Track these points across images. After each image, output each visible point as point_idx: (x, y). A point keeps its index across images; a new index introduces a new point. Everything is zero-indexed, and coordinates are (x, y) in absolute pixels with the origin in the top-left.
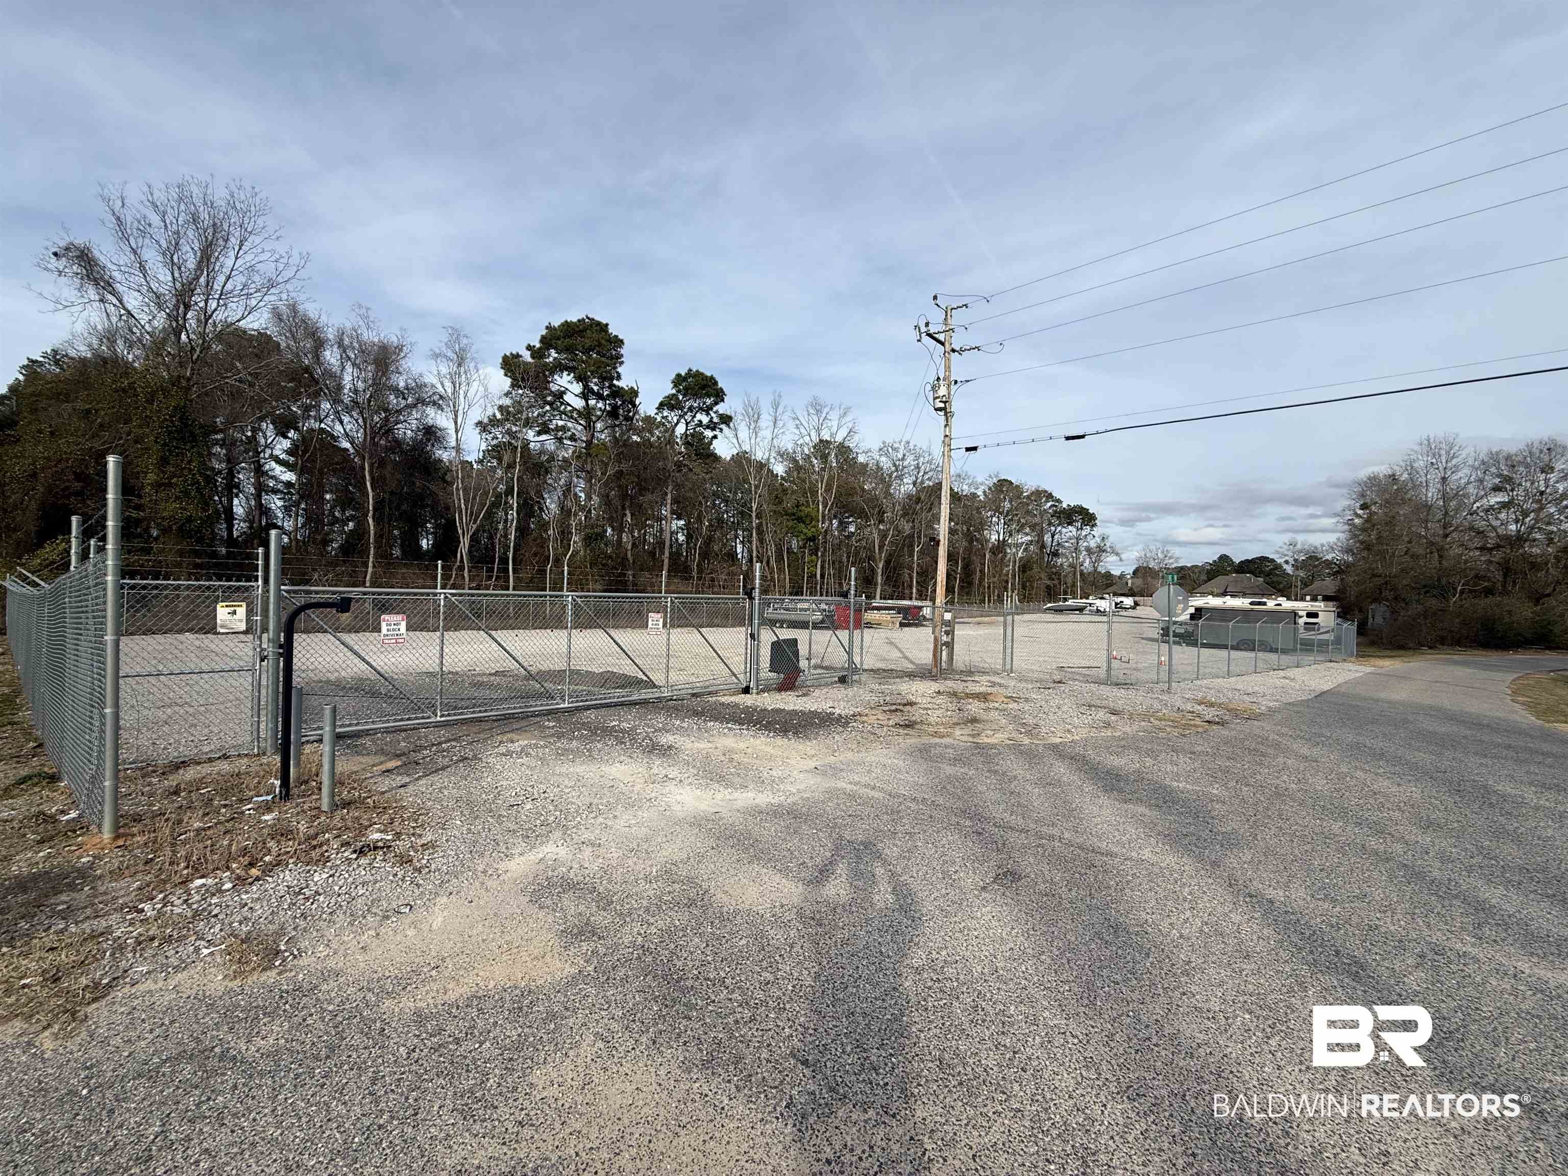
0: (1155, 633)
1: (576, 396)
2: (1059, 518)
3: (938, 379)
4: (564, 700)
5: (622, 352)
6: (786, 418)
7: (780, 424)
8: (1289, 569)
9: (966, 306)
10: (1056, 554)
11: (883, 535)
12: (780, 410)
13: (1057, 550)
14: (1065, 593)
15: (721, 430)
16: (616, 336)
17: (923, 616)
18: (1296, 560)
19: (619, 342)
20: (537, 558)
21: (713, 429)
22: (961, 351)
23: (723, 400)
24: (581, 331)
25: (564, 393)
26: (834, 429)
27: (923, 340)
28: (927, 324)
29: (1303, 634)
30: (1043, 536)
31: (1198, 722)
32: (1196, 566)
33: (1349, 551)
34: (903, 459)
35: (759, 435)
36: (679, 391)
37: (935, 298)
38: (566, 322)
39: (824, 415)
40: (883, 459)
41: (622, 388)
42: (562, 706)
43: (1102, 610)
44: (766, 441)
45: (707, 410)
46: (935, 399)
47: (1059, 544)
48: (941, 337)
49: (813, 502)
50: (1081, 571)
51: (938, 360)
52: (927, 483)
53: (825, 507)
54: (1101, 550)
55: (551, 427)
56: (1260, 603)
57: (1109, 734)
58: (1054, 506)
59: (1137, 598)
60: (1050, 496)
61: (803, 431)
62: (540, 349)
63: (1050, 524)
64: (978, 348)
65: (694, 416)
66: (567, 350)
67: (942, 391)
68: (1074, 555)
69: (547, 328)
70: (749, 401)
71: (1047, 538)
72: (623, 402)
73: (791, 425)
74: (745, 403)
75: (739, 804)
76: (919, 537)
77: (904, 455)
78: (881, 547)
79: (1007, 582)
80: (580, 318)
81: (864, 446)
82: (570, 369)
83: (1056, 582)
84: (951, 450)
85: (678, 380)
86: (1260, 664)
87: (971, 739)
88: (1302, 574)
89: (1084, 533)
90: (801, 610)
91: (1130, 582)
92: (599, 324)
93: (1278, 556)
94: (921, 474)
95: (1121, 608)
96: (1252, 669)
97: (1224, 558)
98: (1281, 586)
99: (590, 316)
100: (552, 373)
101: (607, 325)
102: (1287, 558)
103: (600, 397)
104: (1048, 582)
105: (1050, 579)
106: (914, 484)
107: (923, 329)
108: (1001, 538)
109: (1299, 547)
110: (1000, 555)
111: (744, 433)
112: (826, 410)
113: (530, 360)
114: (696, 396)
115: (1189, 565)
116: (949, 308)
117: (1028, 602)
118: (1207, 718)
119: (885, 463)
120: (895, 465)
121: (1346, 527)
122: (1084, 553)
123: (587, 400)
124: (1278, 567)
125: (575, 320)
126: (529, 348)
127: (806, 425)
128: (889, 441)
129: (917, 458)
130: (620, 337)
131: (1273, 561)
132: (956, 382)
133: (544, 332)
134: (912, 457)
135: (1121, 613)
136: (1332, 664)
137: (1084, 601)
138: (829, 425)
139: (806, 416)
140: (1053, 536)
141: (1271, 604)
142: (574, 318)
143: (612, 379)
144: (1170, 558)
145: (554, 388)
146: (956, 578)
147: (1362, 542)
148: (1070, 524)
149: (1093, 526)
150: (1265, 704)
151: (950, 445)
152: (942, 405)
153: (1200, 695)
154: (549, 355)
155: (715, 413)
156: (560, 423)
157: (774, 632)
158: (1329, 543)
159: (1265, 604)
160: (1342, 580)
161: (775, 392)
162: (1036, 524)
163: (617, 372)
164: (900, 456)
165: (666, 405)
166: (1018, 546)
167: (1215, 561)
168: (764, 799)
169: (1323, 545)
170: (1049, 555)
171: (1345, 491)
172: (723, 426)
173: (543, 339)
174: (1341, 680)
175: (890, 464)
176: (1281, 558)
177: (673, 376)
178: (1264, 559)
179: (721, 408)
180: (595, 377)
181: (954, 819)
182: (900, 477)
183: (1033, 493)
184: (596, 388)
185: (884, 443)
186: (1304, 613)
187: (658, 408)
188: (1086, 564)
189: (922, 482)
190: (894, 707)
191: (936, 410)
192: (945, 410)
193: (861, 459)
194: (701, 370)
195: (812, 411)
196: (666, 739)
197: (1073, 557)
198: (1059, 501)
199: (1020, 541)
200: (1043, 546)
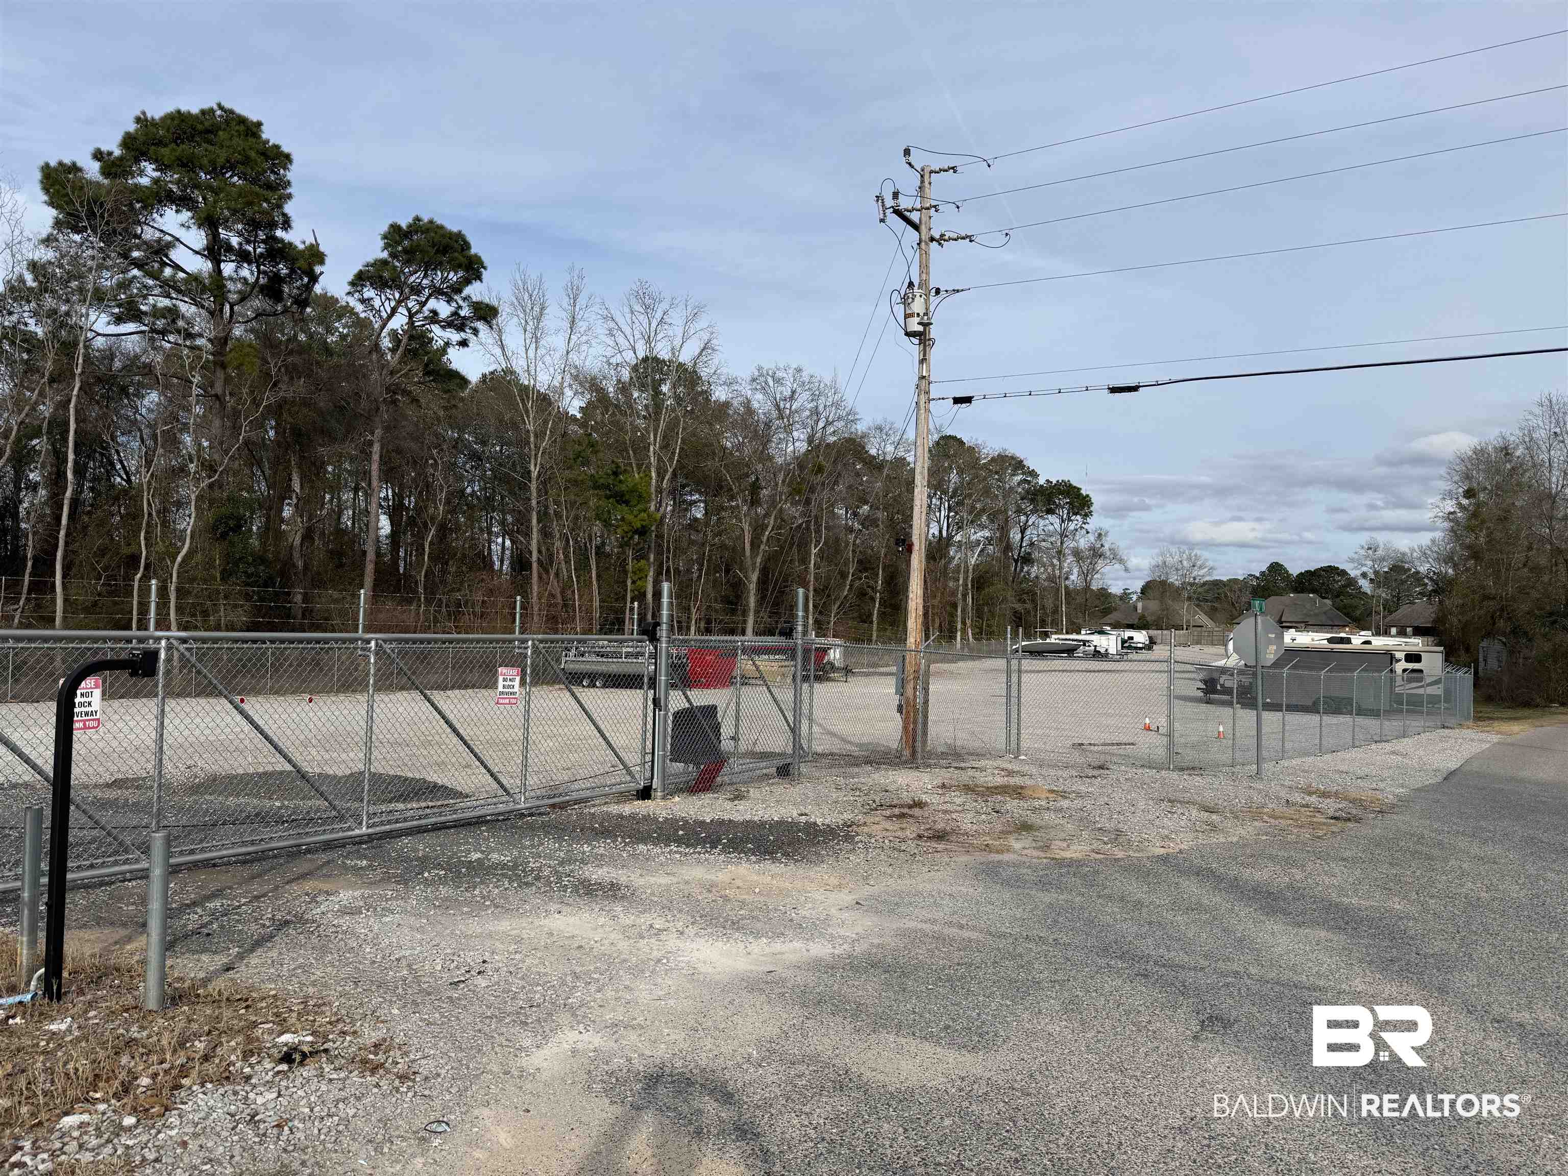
0: (1193, 688)
1: (197, 253)
2: (1032, 501)
3: (911, 284)
4: (361, 823)
5: (290, 176)
6: (590, 318)
7: (581, 326)
8: (1366, 586)
9: (954, 169)
10: (1027, 559)
11: (758, 528)
12: (582, 301)
13: (1029, 554)
14: (1043, 623)
15: (476, 332)
16: (277, 147)
17: (829, 663)
18: (1376, 573)
19: (281, 159)
20: (105, 560)
21: (461, 328)
22: (941, 240)
23: (479, 278)
24: (208, 131)
25: (170, 245)
26: (677, 342)
27: (888, 220)
28: (896, 195)
29: (1403, 688)
30: (1008, 532)
31: (1319, 818)
32: (1235, 581)
33: (1448, 559)
34: (792, 398)
35: (543, 342)
36: (393, 255)
37: (907, 152)
38: (179, 112)
39: (659, 315)
40: (759, 396)
41: (290, 244)
42: (357, 832)
43: (1103, 651)
44: (558, 355)
45: (450, 292)
46: (907, 316)
47: (1032, 544)
48: (915, 217)
49: (639, 466)
50: (1066, 587)
51: (909, 253)
52: (832, 439)
53: (661, 475)
54: (1096, 553)
55: (143, 308)
56: (1342, 641)
57: (1222, 840)
58: (1025, 481)
59: (1153, 632)
60: (1019, 465)
61: (621, 340)
62: (121, 159)
63: (1019, 511)
64: (970, 238)
65: (423, 304)
66: (184, 165)
67: (918, 306)
68: (1055, 561)
69: (138, 120)
70: (524, 283)
71: (1015, 535)
72: (292, 271)
73: (601, 329)
74: (516, 285)
75: (792, 958)
76: (818, 531)
77: (793, 392)
78: (755, 545)
79: (955, 606)
80: (206, 106)
81: (728, 371)
82: (182, 202)
83: (1029, 606)
84: (929, 400)
85: (395, 235)
86: (1360, 736)
87: (1042, 855)
88: (1384, 594)
89: (1072, 526)
90: (628, 655)
91: (1140, 605)
92: (242, 120)
93: (1352, 565)
94: (821, 424)
95: (1129, 647)
96: (1349, 740)
97: (1276, 568)
98: (1358, 612)
99: (227, 105)
100: (148, 207)
101: (259, 124)
102: (1365, 569)
103: (243, 257)
104: (1018, 607)
105: (1019, 600)
106: (810, 440)
107: (889, 202)
108: (944, 534)
109: (1380, 552)
110: (943, 561)
111: (514, 338)
112: (664, 306)
113: (98, 177)
114: (429, 266)
115: (1225, 579)
116: (927, 170)
117: (987, 639)
118: (1331, 812)
119: (760, 403)
120: (777, 406)
121: (1447, 525)
122: (1070, 559)
123: (217, 262)
124: (1352, 582)
125: (195, 110)
126: (98, 155)
127: (628, 331)
128: (768, 365)
129: (814, 398)
130: (285, 149)
131: (1344, 573)
132: (938, 291)
133: (132, 127)
134: (806, 395)
135: (1130, 656)
136: (1446, 731)
137: (1074, 636)
138: (670, 333)
139: (628, 316)
140: (1023, 532)
141: (1357, 640)
142: (193, 107)
143: (273, 225)
144: (1200, 567)
145: (149, 234)
146: (873, 599)
147: (1469, 547)
148: (1050, 511)
149: (1086, 516)
150: (1391, 792)
151: (928, 393)
152: (921, 328)
153: (1302, 782)
154: (142, 173)
155: (464, 299)
156: (164, 302)
157: (573, 694)
158: (1421, 547)
159: (1348, 641)
160: (1441, 602)
161: (572, 269)
162: (999, 511)
163: (284, 215)
164: (788, 393)
165: (369, 278)
166: (972, 546)
167: (1263, 573)
168: (820, 949)
169: (1413, 550)
170: (1016, 561)
171: (1443, 471)
172: (480, 325)
173: (128, 141)
174: (1466, 755)
175: (769, 406)
176: (1356, 568)
177: (384, 228)
178: (1331, 570)
179: (475, 291)
180: (238, 221)
181: (1102, 962)
182: (788, 429)
183: (993, 459)
184: (235, 241)
185: (760, 369)
186: (1400, 655)
187: (352, 284)
188: (1073, 577)
189: (822, 439)
190: (897, 811)
191: (908, 334)
192: (922, 337)
193: (720, 394)
194: (439, 221)
195: (637, 307)
196: (598, 874)
197: (1053, 565)
198: (1034, 474)
199: (973, 538)
200: (1008, 547)
